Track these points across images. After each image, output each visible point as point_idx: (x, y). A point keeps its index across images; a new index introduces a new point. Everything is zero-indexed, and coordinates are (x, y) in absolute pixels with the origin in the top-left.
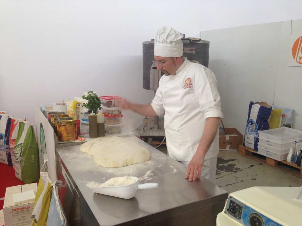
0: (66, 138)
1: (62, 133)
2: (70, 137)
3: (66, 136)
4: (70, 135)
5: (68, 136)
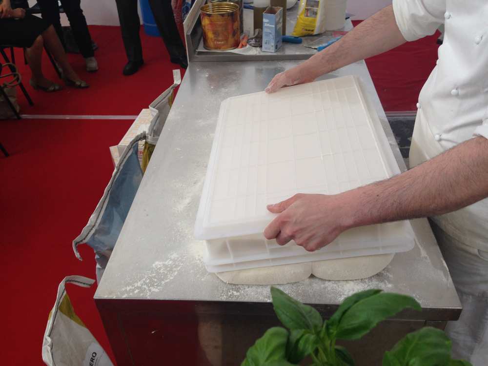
0: (213, 42)
1: (207, 31)
2: (220, 43)
4: (220, 38)
5: (215, 40)
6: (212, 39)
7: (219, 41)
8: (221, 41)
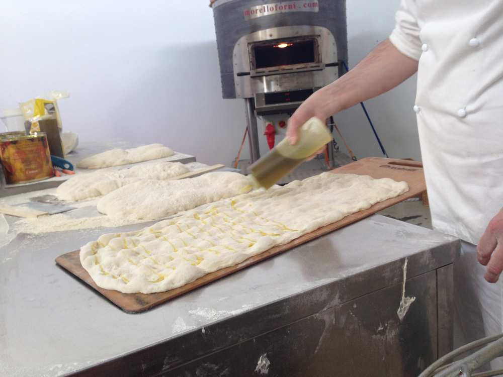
0: (23, 172)
1: (12, 161)
3: (24, 170)
4: (33, 166)
5: (26, 169)
6: (21, 170)
7: (30, 170)
8: (34, 170)
